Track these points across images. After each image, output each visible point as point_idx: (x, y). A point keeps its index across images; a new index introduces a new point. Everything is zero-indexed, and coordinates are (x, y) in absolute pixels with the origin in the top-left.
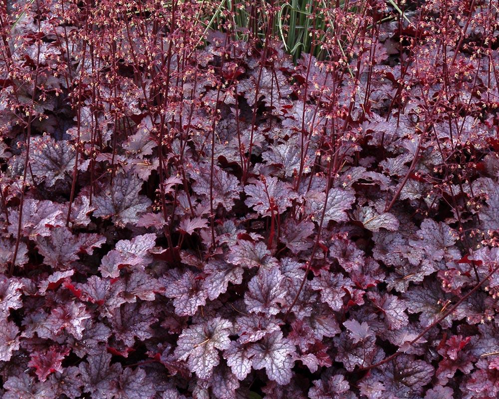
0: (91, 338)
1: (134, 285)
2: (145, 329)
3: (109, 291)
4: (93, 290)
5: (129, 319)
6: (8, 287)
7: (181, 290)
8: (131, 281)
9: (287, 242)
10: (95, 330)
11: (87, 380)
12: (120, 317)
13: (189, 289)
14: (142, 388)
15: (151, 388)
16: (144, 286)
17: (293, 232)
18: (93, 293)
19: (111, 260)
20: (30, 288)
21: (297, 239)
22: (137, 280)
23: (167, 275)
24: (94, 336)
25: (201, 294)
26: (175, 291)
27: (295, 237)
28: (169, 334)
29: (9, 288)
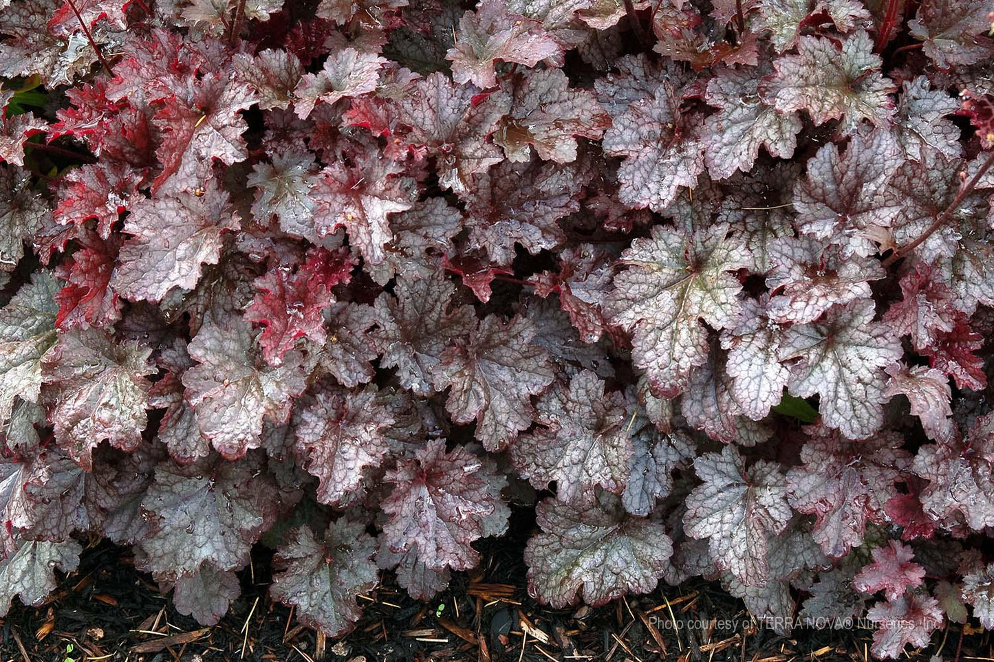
0: (413, 230)
1: (532, 101)
2: (543, 223)
3: (468, 121)
4: (429, 113)
5: (508, 194)
6: (222, 90)
7: (645, 130)
8: (526, 90)
9: (926, 36)
10: (421, 214)
11: (391, 334)
12: (487, 184)
13: (664, 129)
14: (523, 364)
15: (542, 363)
16: (556, 109)
17: (945, 14)
18: (428, 122)
19: (484, 25)
20: (284, 74)
21: (953, 32)
22: (540, 91)
23: (616, 72)
24: (420, 227)
25: (692, 151)
26: (627, 135)
27: (950, 25)
28: (604, 230)
29: (226, 93)
